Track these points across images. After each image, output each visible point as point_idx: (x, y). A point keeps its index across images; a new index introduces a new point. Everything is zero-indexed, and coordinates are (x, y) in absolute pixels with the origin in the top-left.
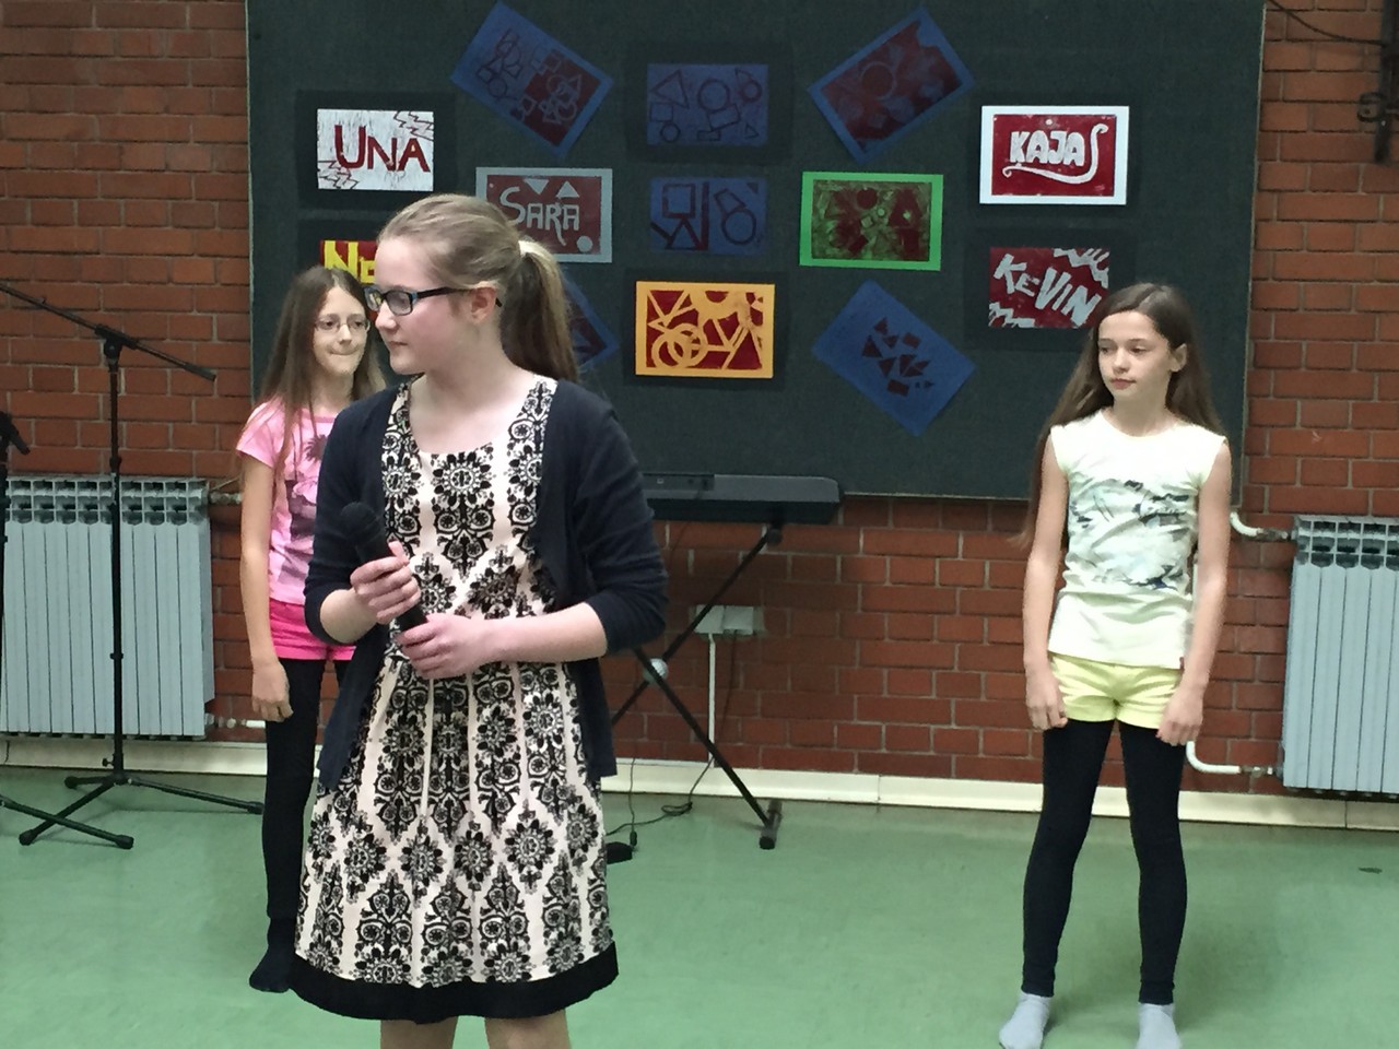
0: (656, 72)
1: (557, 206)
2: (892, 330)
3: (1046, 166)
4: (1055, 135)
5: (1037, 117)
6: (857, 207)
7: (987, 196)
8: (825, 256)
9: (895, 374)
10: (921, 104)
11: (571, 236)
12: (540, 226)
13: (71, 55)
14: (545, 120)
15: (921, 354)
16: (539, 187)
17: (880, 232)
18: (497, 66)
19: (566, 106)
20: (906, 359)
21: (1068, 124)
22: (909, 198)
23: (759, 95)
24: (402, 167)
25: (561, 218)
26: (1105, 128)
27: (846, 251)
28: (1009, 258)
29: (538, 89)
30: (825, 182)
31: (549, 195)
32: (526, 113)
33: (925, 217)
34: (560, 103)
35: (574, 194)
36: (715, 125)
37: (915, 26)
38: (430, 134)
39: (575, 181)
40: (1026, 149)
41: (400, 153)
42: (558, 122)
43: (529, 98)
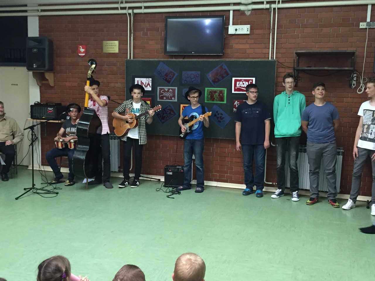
0: (184, 73)
1: (169, 93)
2: (219, 113)
3: (242, 87)
4: (243, 82)
5: (241, 79)
6: (213, 93)
7: (233, 92)
8: (208, 101)
9: (219, 119)
10: (223, 77)
11: (171, 97)
12: (167, 96)
13: (102, 70)
14: (167, 80)
15: (223, 116)
16: (166, 90)
17: (217, 97)
18: (160, 72)
19: (170, 78)
20: (221, 117)
21: (246, 81)
22: (221, 92)
23: (199, 76)
24: (147, 87)
25: (170, 95)
26: (251, 81)
27: (212, 100)
28: (236, 101)
29: (167, 75)
30: (209, 89)
31: (168, 91)
32: (165, 79)
33: (224, 95)
34: (170, 77)
35: (172, 91)
36: (192, 80)
37: (222, 65)
38: (151, 82)
39: (172, 89)
40: (239, 85)
41: (147, 85)
42: (169, 80)
43: (165, 77)
